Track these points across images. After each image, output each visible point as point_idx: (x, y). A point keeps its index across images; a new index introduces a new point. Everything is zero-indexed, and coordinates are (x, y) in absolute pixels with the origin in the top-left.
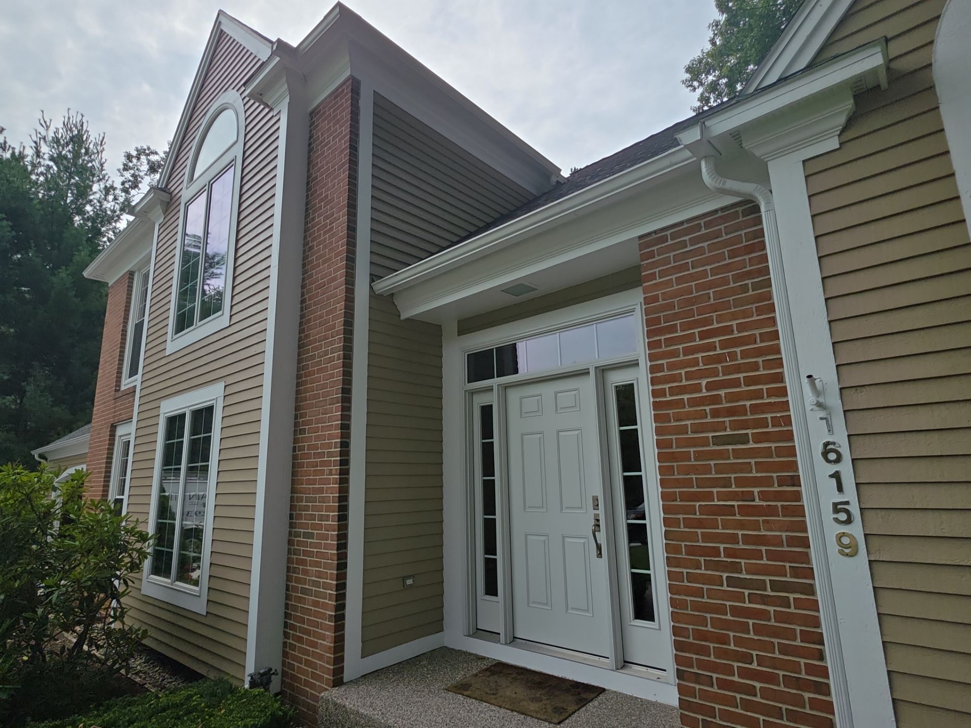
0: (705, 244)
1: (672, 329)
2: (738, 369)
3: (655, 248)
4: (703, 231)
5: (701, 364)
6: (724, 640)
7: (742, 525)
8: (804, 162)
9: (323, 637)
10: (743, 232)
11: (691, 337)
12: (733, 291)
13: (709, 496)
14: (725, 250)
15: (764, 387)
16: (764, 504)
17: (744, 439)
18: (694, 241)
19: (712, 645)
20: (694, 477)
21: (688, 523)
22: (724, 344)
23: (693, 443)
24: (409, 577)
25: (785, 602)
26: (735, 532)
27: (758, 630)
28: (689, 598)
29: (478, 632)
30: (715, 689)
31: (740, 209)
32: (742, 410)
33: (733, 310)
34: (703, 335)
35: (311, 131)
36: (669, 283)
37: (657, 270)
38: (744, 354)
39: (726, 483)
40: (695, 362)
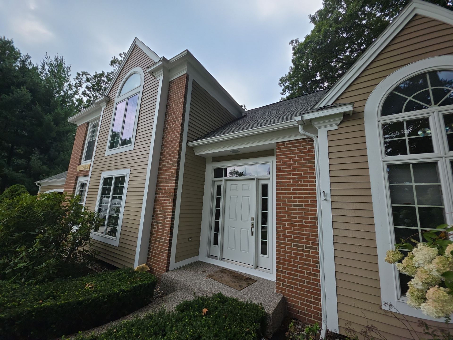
0: (296, 148)
1: (284, 171)
2: (302, 186)
3: (281, 147)
4: (296, 144)
5: (292, 183)
6: (291, 261)
7: (299, 230)
8: (328, 131)
9: (163, 256)
10: (307, 147)
11: (290, 175)
12: (303, 163)
13: (290, 221)
14: (302, 151)
15: (309, 192)
16: (306, 224)
17: (302, 206)
18: (293, 147)
19: (287, 263)
20: (286, 215)
21: (283, 228)
22: (299, 178)
23: (287, 205)
24: (190, 238)
25: (309, 252)
26: (297, 231)
27: (300, 259)
28: (281, 249)
29: (210, 256)
30: (287, 275)
31: (307, 140)
32: (302, 198)
33: (302, 169)
34: (293, 175)
35: (169, 88)
36: (284, 158)
37: (281, 153)
38: (304, 182)
39: (295, 217)
40: (290, 182)
